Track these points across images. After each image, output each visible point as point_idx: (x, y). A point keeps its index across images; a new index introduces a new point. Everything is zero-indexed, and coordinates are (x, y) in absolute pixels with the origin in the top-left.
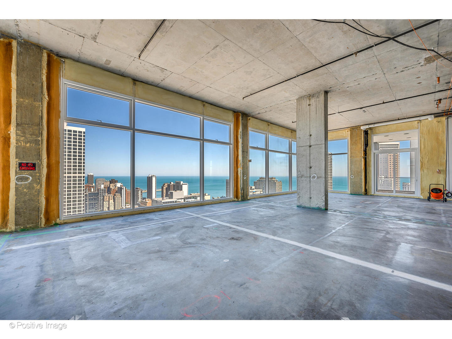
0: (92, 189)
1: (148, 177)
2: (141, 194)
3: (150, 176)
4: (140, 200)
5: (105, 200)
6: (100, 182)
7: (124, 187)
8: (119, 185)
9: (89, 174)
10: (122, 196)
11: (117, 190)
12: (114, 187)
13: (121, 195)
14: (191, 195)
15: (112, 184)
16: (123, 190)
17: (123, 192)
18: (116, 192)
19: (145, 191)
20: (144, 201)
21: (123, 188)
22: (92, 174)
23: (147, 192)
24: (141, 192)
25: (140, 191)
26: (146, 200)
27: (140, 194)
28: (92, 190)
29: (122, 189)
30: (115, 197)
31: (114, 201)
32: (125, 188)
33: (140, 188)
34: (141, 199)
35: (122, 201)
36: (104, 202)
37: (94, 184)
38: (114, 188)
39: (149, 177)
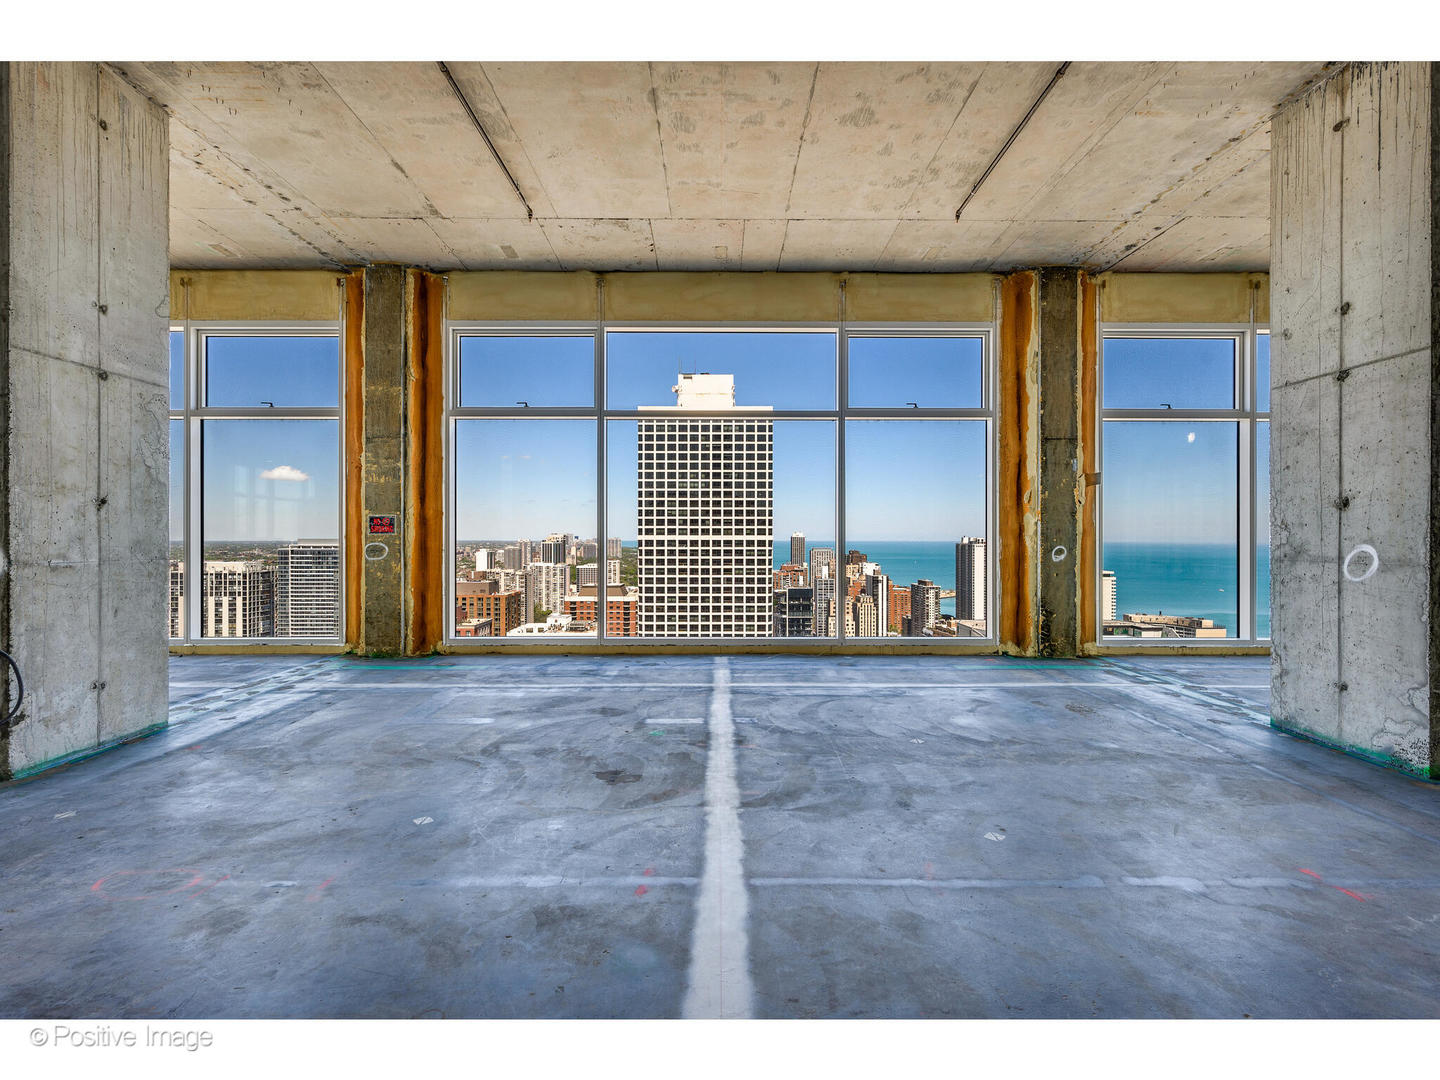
0: (801, 578)
1: (957, 545)
2: (936, 603)
3: (966, 541)
4: (931, 622)
5: (832, 614)
6: (820, 558)
7: (885, 577)
8: (869, 569)
9: (794, 536)
10: (876, 605)
11: (864, 583)
12: (858, 575)
13: (876, 600)
14: (1129, 619)
15: (851, 566)
16: (880, 585)
17: (882, 590)
18: (863, 591)
19: (948, 594)
20: (945, 626)
21: (880, 578)
22: (801, 535)
23: (957, 597)
24: (937, 596)
25: (932, 591)
26: (949, 625)
27: (932, 601)
28: (801, 582)
29: (878, 581)
30: (859, 605)
31: (856, 618)
32: (888, 580)
33: (932, 583)
34: (936, 619)
35: (877, 620)
36: (830, 619)
37: (805, 564)
38: (856, 578)
39: (963, 546)
